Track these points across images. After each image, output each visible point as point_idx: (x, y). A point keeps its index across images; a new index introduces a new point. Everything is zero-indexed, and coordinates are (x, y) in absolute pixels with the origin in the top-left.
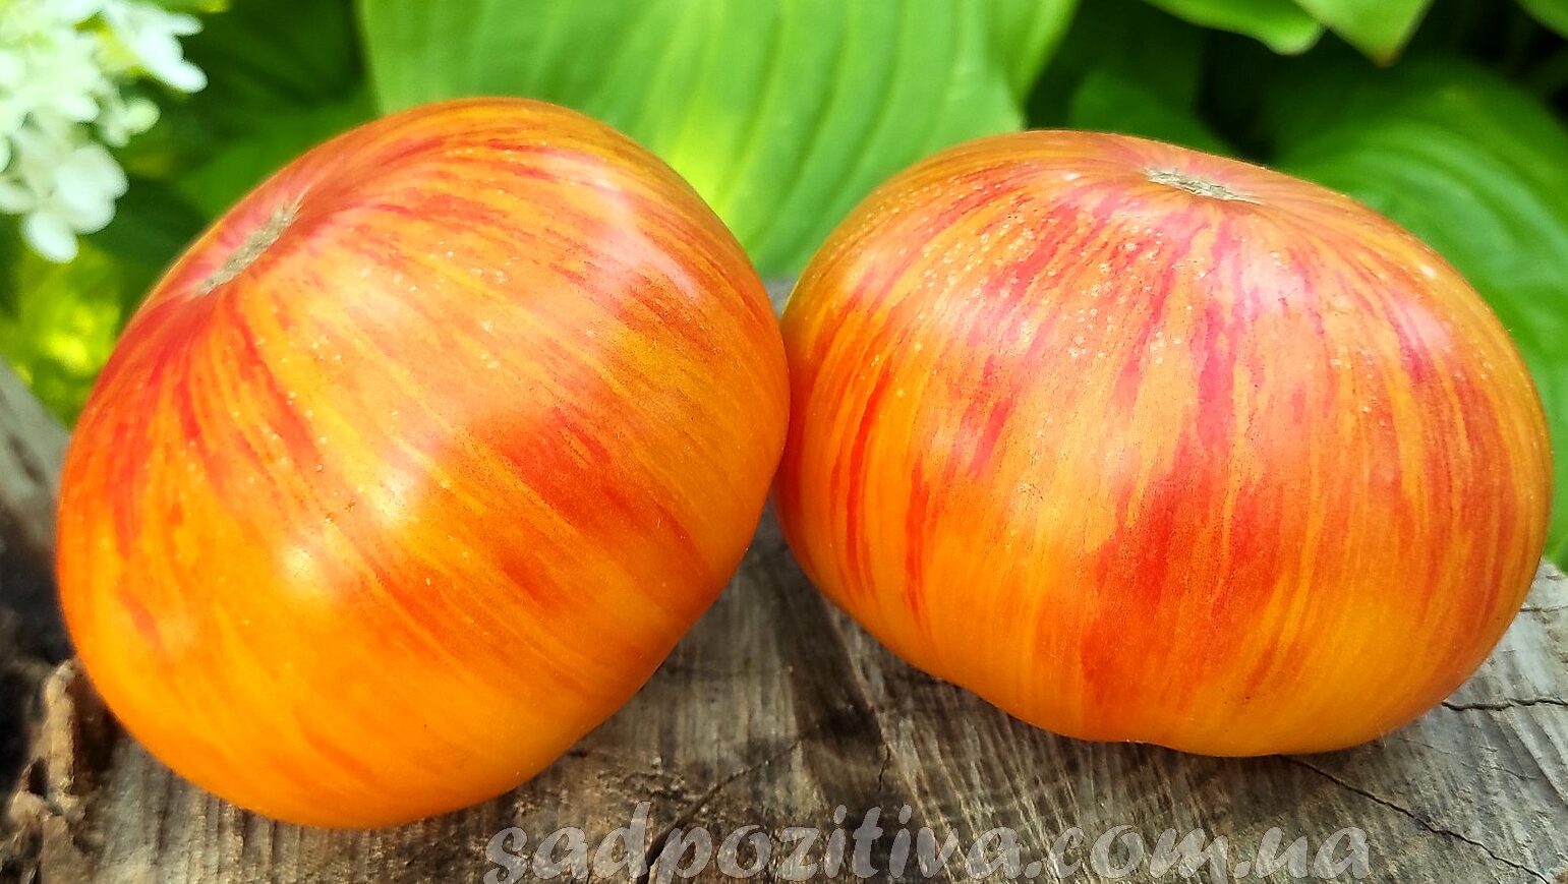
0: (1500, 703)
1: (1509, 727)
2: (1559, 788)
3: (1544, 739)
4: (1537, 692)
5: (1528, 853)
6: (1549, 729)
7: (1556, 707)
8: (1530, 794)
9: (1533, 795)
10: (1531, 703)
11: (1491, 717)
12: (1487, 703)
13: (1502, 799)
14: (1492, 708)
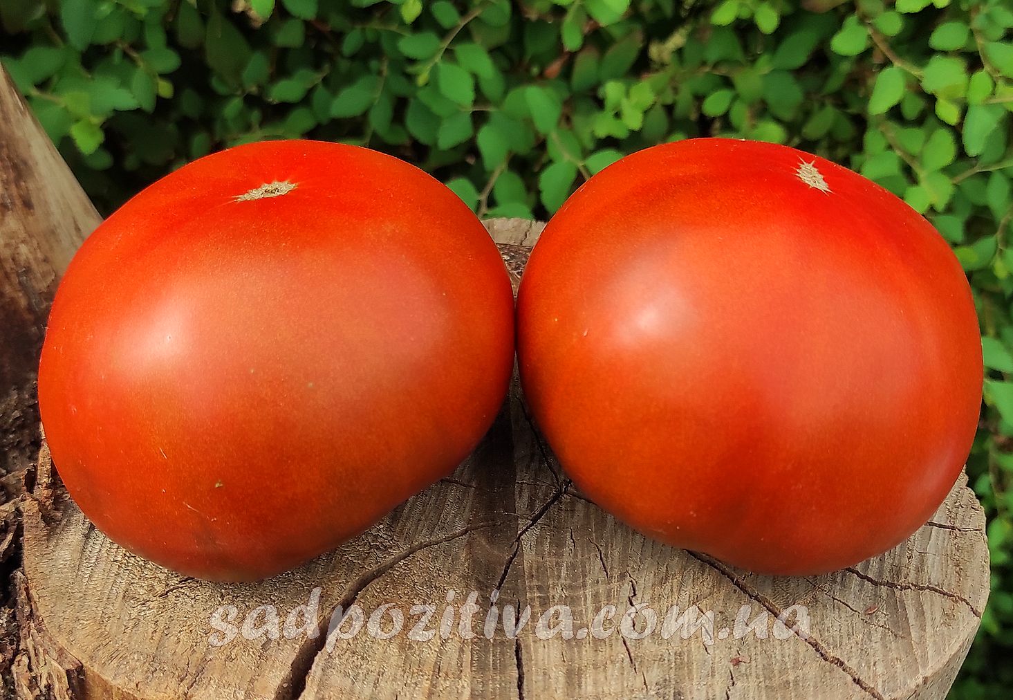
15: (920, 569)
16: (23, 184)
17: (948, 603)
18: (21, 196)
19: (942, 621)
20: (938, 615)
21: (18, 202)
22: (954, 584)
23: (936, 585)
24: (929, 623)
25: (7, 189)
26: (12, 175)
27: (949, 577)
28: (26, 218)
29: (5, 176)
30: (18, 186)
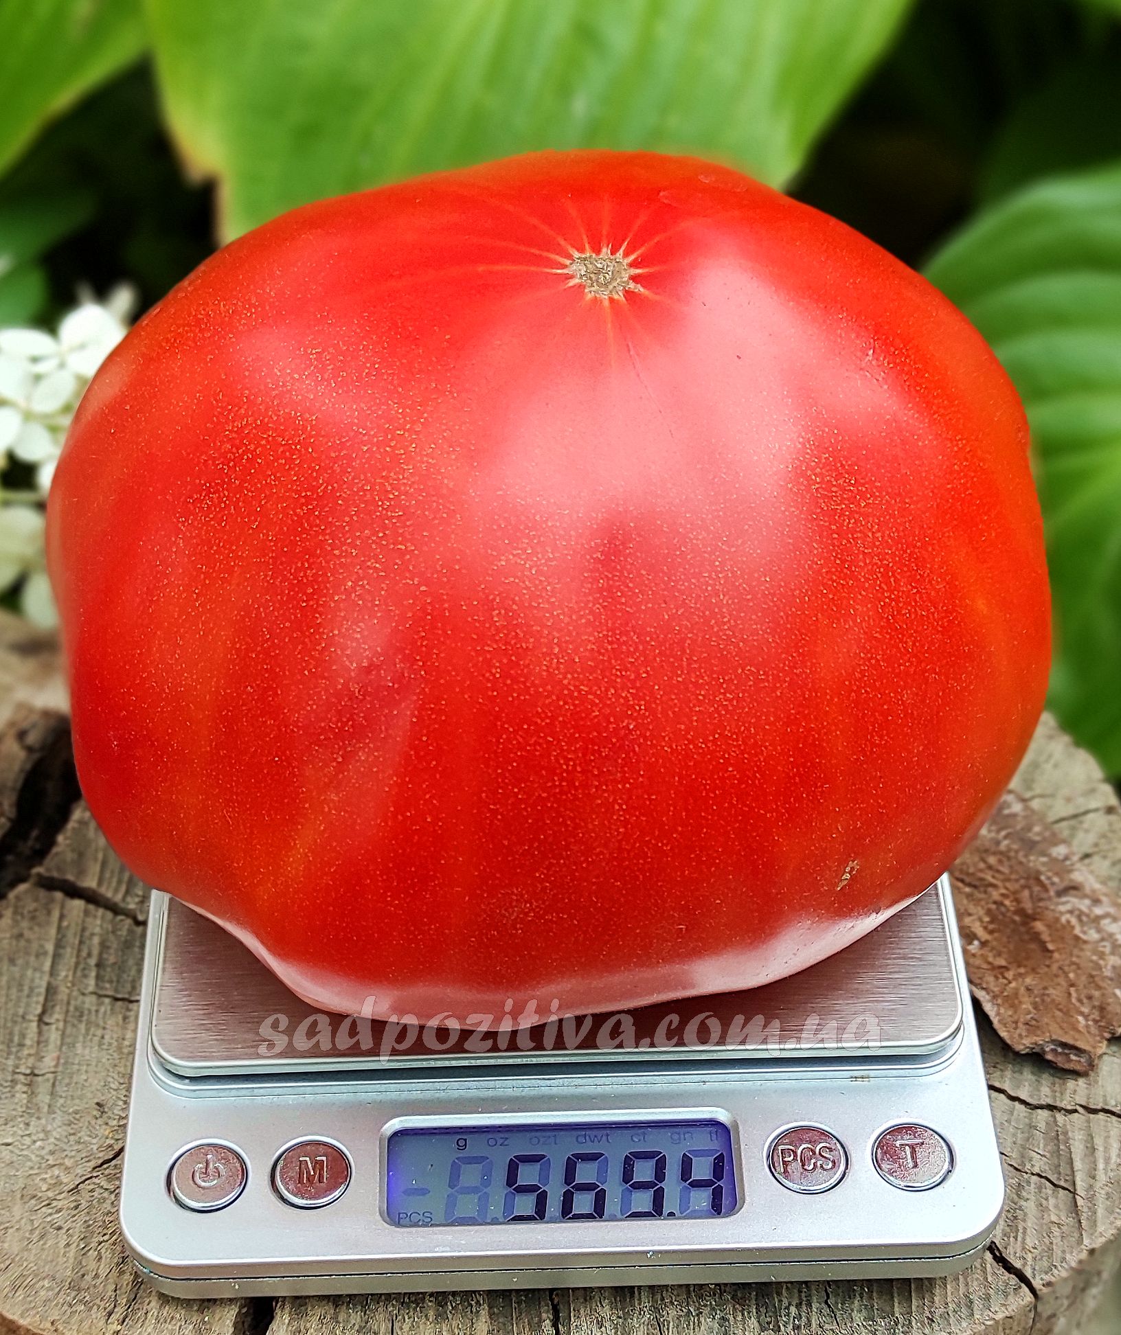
0: (1069, 1107)
1: (1065, 1133)
2: (1080, 1202)
3: (1092, 1150)
4: (1105, 1102)
5: (1029, 1257)
6: (1099, 1142)
7: (1114, 1118)
8: (1056, 1203)
9: (1056, 1206)
10: (1095, 1111)
11: (1055, 1121)
12: (1058, 1104)
13: (1030, 1207)
14: (1059, 1109)
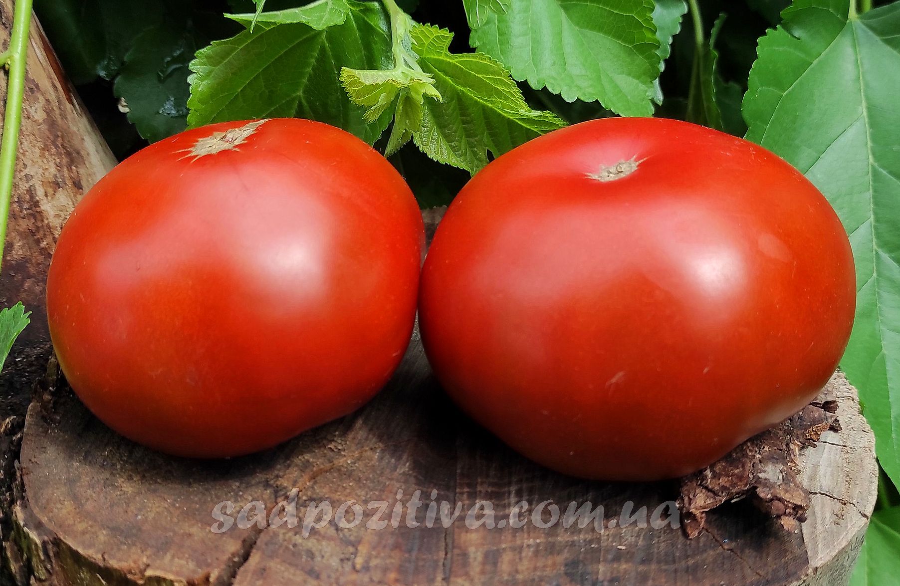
15: (812, 478)
16: (74, 168)
17: (839, 505)
18: (71, 178)
19: (831, 520)
20: (828, 515)
21: (69, 183)
22: (844, 490)
23: (827, 492)
24: (819, 521)
25: (59, 171)
26: (65, 160)
27: (839, 485)
28: (75, 196)
29: (58, 160)
30: (70, 170)
